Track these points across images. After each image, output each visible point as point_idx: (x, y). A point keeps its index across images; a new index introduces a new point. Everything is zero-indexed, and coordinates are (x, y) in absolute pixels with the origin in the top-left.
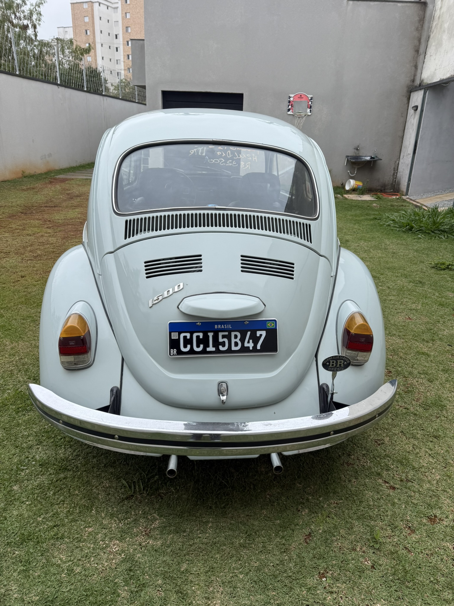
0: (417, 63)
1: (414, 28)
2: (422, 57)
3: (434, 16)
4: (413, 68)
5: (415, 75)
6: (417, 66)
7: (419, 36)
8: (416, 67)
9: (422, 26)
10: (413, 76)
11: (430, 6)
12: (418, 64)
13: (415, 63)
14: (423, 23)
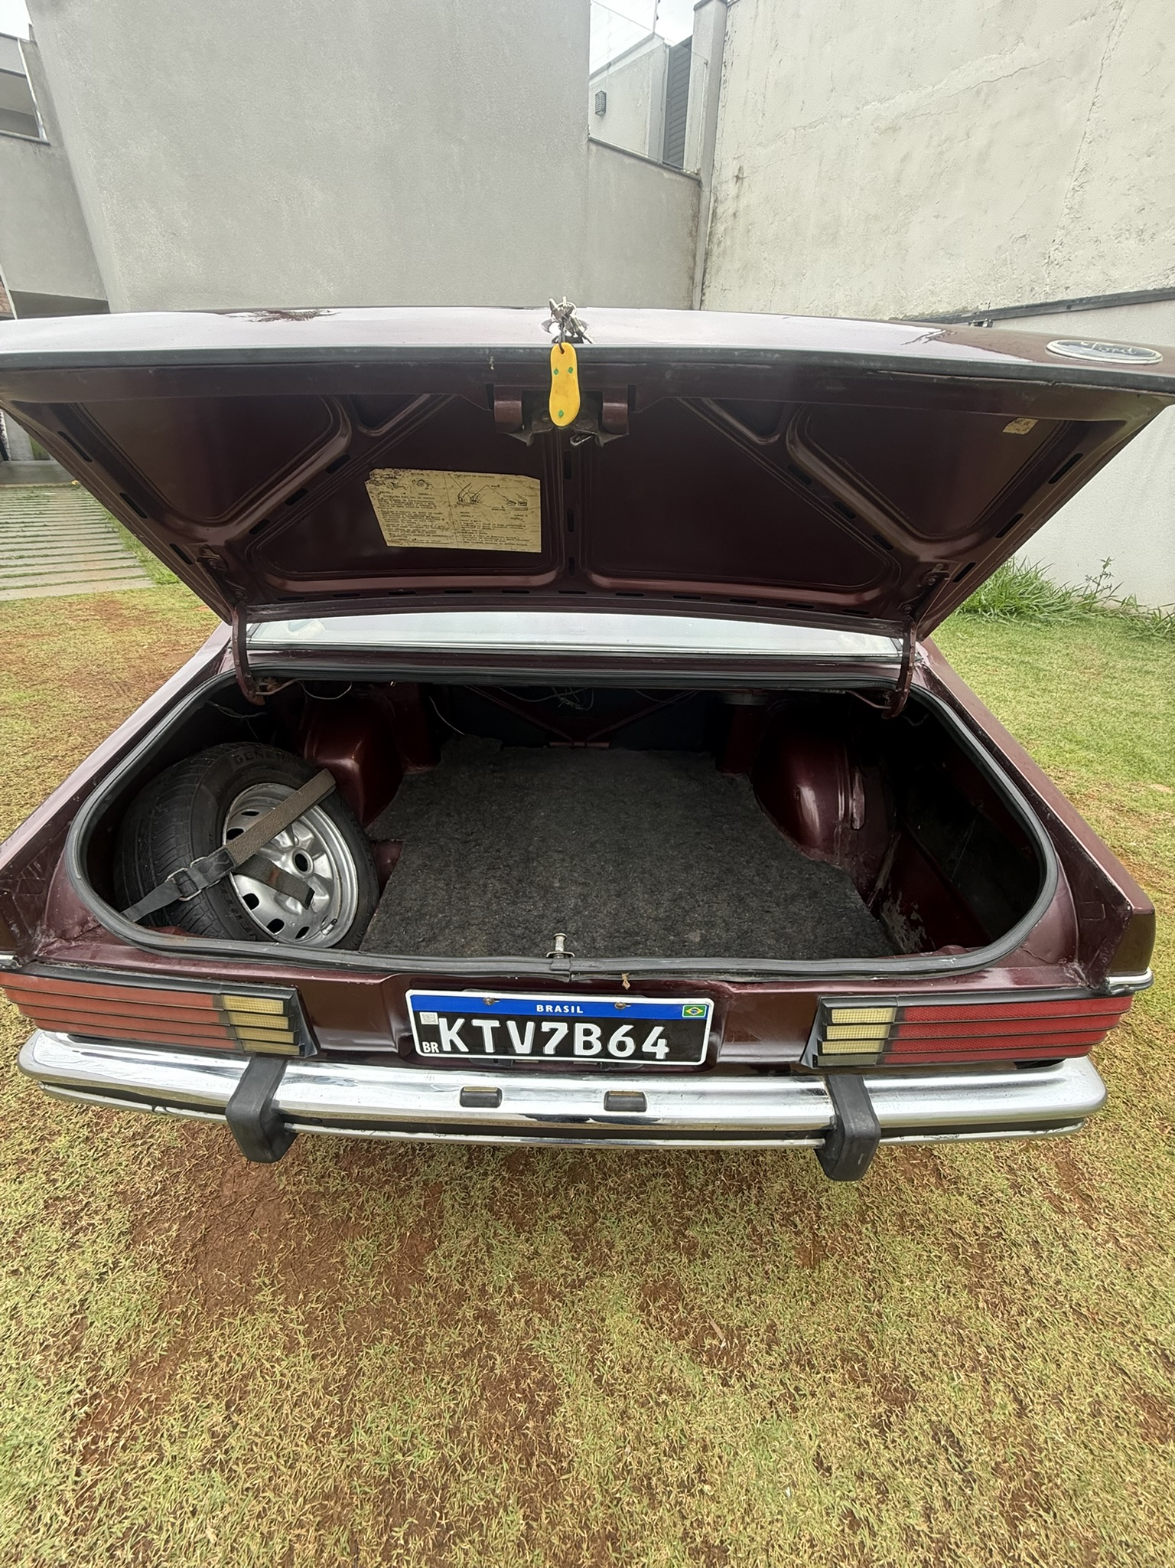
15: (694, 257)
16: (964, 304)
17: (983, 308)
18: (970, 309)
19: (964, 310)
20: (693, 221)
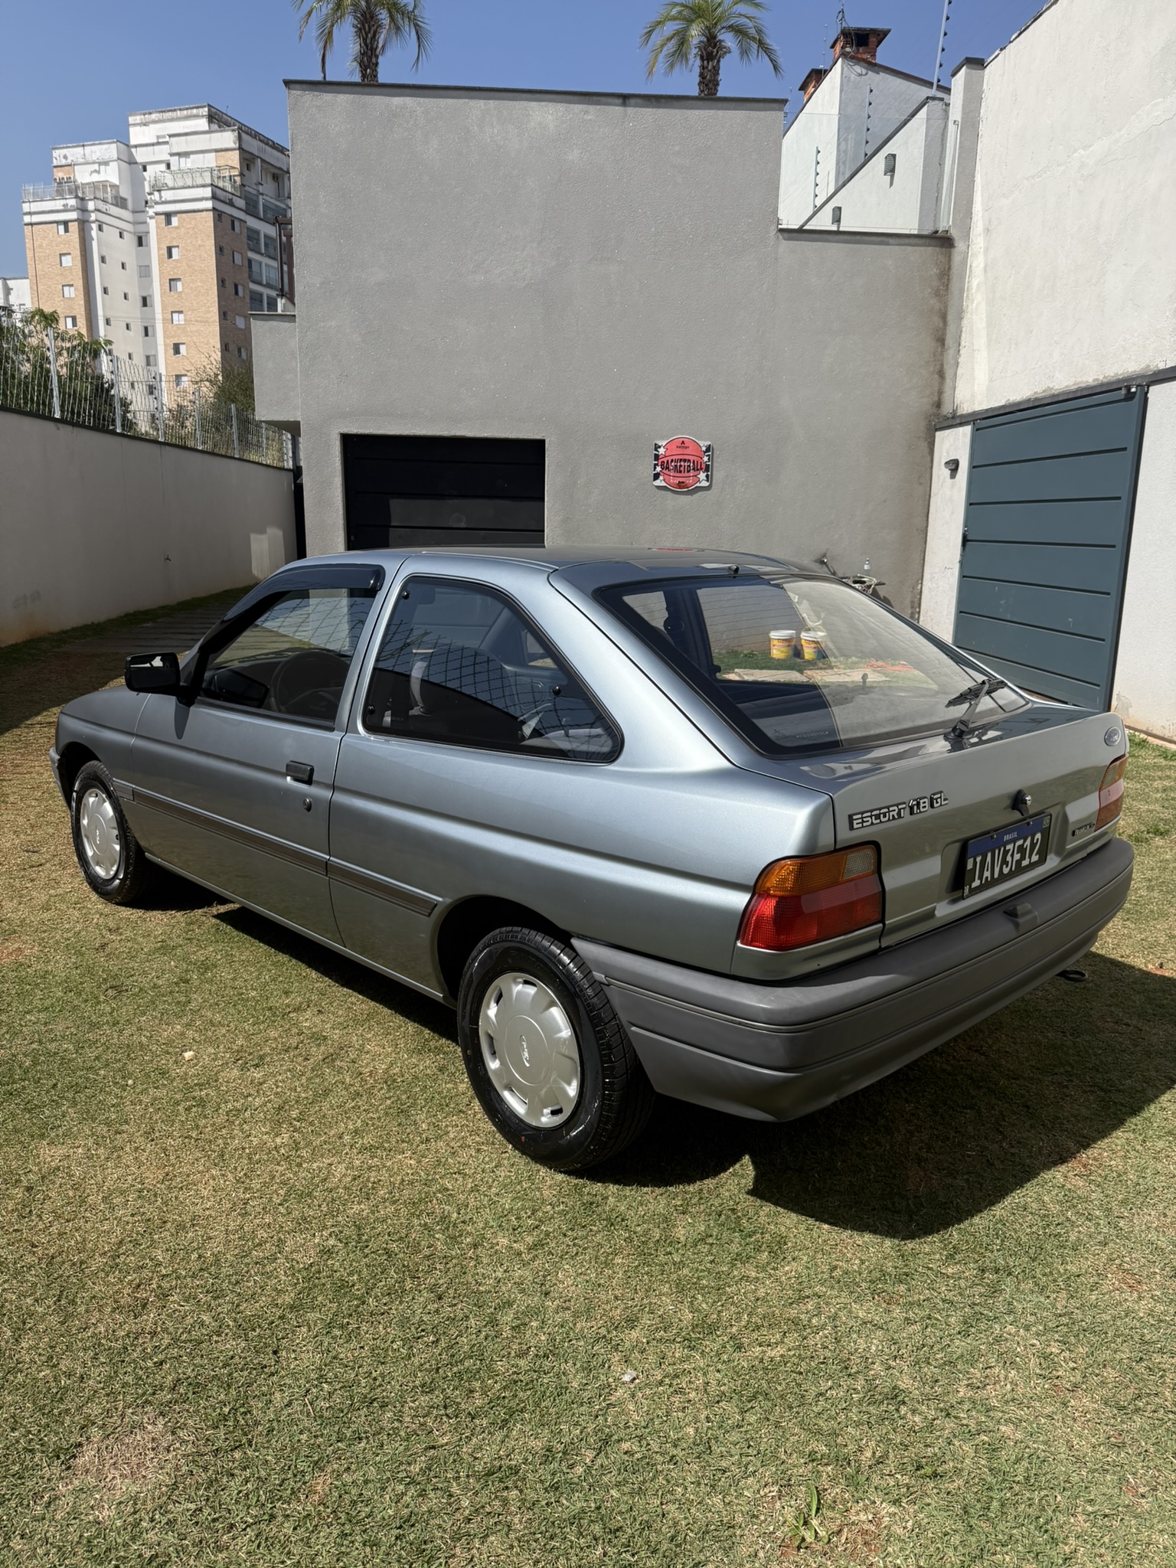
0: (942, 365)
1: (929, 290)
2: (951, 352)
3: (971, 266)
4: (936, 376)
5: (940, 393)
6: (944, 373)
7: (942, 307)
8: (941, 374)
9: (947, 287)
10: (936, 394)
11: (960, 245)
12: (945, 367)
13: (938, 366)
14: (948, 280)
15: (944, 317)
16: (1147, 362)
17: (1162, 366)
18: (1152, 367)
19: (1148, 366)
20: (940, 280)
